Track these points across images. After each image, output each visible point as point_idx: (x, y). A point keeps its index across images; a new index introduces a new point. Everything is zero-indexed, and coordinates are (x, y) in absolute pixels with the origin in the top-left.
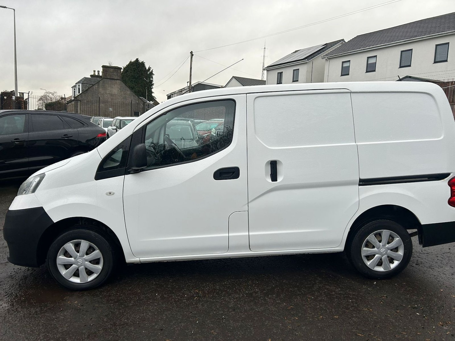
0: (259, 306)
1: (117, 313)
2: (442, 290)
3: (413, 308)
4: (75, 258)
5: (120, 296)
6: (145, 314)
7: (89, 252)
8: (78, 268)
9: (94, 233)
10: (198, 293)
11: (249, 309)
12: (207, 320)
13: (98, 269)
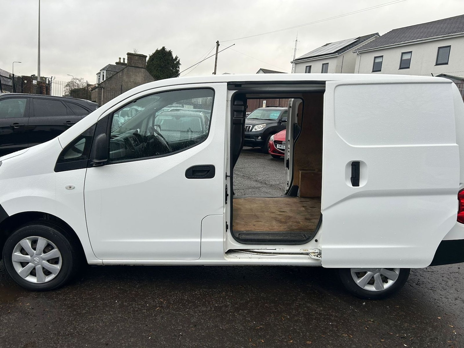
0: (224, 323)
1: (66, 320)
2: (439, 318)
3: (402, 338)
4: (31, 256)
5: (76, 301)
6: (95, 324)
7: (46, 250)
8: (35, 266)
9: (53, 229)
10: (162, 303)
11: (212, 326)
12: (161, 337)
13: (57, 269)
